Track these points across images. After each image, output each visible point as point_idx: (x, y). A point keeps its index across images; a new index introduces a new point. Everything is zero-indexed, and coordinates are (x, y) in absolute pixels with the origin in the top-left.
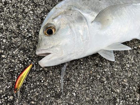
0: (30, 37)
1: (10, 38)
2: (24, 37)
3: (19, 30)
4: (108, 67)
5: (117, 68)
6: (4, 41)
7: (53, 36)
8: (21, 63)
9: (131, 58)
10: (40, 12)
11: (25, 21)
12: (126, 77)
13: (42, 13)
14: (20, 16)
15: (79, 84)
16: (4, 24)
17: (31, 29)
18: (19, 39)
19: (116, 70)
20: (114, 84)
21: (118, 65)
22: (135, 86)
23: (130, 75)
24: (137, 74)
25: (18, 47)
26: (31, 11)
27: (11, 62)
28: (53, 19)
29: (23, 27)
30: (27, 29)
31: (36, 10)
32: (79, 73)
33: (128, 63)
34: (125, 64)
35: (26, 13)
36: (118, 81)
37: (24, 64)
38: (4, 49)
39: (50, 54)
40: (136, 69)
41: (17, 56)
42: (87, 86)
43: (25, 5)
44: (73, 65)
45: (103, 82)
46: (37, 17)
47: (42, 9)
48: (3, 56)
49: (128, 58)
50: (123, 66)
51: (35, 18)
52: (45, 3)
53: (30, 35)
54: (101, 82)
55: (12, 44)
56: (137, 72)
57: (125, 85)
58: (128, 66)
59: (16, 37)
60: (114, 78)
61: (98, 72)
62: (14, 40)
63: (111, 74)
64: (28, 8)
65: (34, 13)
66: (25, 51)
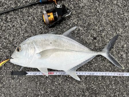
0: (16, 46)
1: (8, 43)
2: (13, 45)
3: (13, 41)
4: (44, 78)
6: (5, 44)
7: (18, 52)
8: (6, 56)
10: (26, 36)
11: (17, 38)
12: (51, 88)
13: (27, 36)
14: (16, 35)
15: (26, 78)
16: (8, 36)
17: (18, 43)
18: (10, 45)
21: (50, 80)
22: (53, 96)
23: (54, 88)
24: (59, 90)
25: (9, 49)
26: (22, 33)
27: (3, 54)
28: (23, 44)
29: (15, 40)
30: (16, 42)
31: (25, 34)
34: (55, 82)
35: (20, 34)
37: (7, 57)
38: (3, 48)
39: (13, 58)
40: (60, 88)
41: (6, 53)
42: (28, 81)
43: (21, 30)
45: (37, 84)
46: (24, 38)
47: (28, 35)
48: (1, 50)
49: (59, 80)
51: (22, 38)
52: (31, 32)
53: (16, 45)
54: (36, 84)
55: (7, 46)
56: (59, 89)
57: (48, 92)
59: (10, 44)
60: (44, 85)
61: (38, 78)
62: (8, 45)
63: (44, 82)
64: (22, 32)
65: (23, 35)
66: (10, 52)
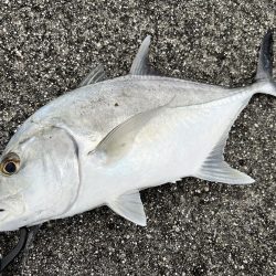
5: (152, 234)
9: (186, 212)
19: (149, 236)
20: (142, 265)
32: (72, 242)
33: (178, 223)
36: (151, 259)
44: (63, 226)
50: (165, 230)
58: (178, 229)
